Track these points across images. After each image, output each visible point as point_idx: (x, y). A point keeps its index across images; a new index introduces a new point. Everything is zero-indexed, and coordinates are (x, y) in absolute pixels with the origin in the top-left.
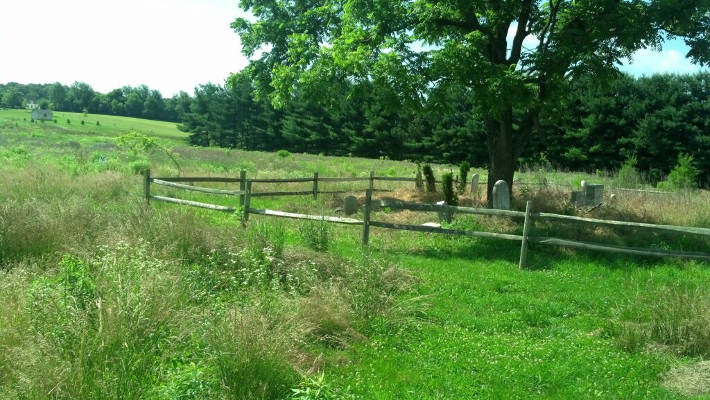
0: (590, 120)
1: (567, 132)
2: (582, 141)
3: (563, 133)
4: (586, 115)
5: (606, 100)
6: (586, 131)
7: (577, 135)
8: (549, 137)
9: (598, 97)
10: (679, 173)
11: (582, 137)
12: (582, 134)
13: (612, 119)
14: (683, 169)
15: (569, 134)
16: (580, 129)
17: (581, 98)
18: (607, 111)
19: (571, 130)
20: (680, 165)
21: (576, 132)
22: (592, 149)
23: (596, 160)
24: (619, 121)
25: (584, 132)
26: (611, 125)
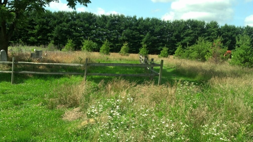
0: (37, 27)
1: (29, 31)
2: (35, 34)
3: (28, 32)
4: (36, 25)
5: (42, 20)
6: (36, 31)
7: (33, 32)
8: (22, 33)
9: (39, 19)
10: (68, 45)
11: (35, 33)
12: (35, 32)
13: (45, 27)
14: (70, 44)
15: (30, 32)
16: (34, 30)
17: (34, 19)
18: (43, 24)
19: (31, 31)
20: (68, 43)
21: (32, 31)
22: (39, 38)
23: (40, 41)
24: (47, 27)
25: (35, 31)
26: (45, 29)
